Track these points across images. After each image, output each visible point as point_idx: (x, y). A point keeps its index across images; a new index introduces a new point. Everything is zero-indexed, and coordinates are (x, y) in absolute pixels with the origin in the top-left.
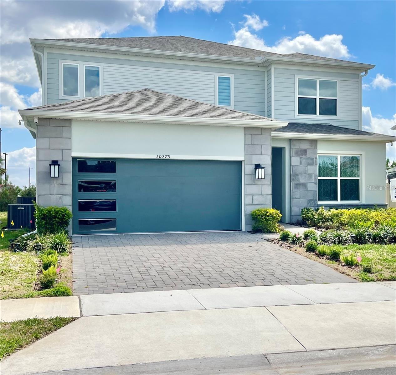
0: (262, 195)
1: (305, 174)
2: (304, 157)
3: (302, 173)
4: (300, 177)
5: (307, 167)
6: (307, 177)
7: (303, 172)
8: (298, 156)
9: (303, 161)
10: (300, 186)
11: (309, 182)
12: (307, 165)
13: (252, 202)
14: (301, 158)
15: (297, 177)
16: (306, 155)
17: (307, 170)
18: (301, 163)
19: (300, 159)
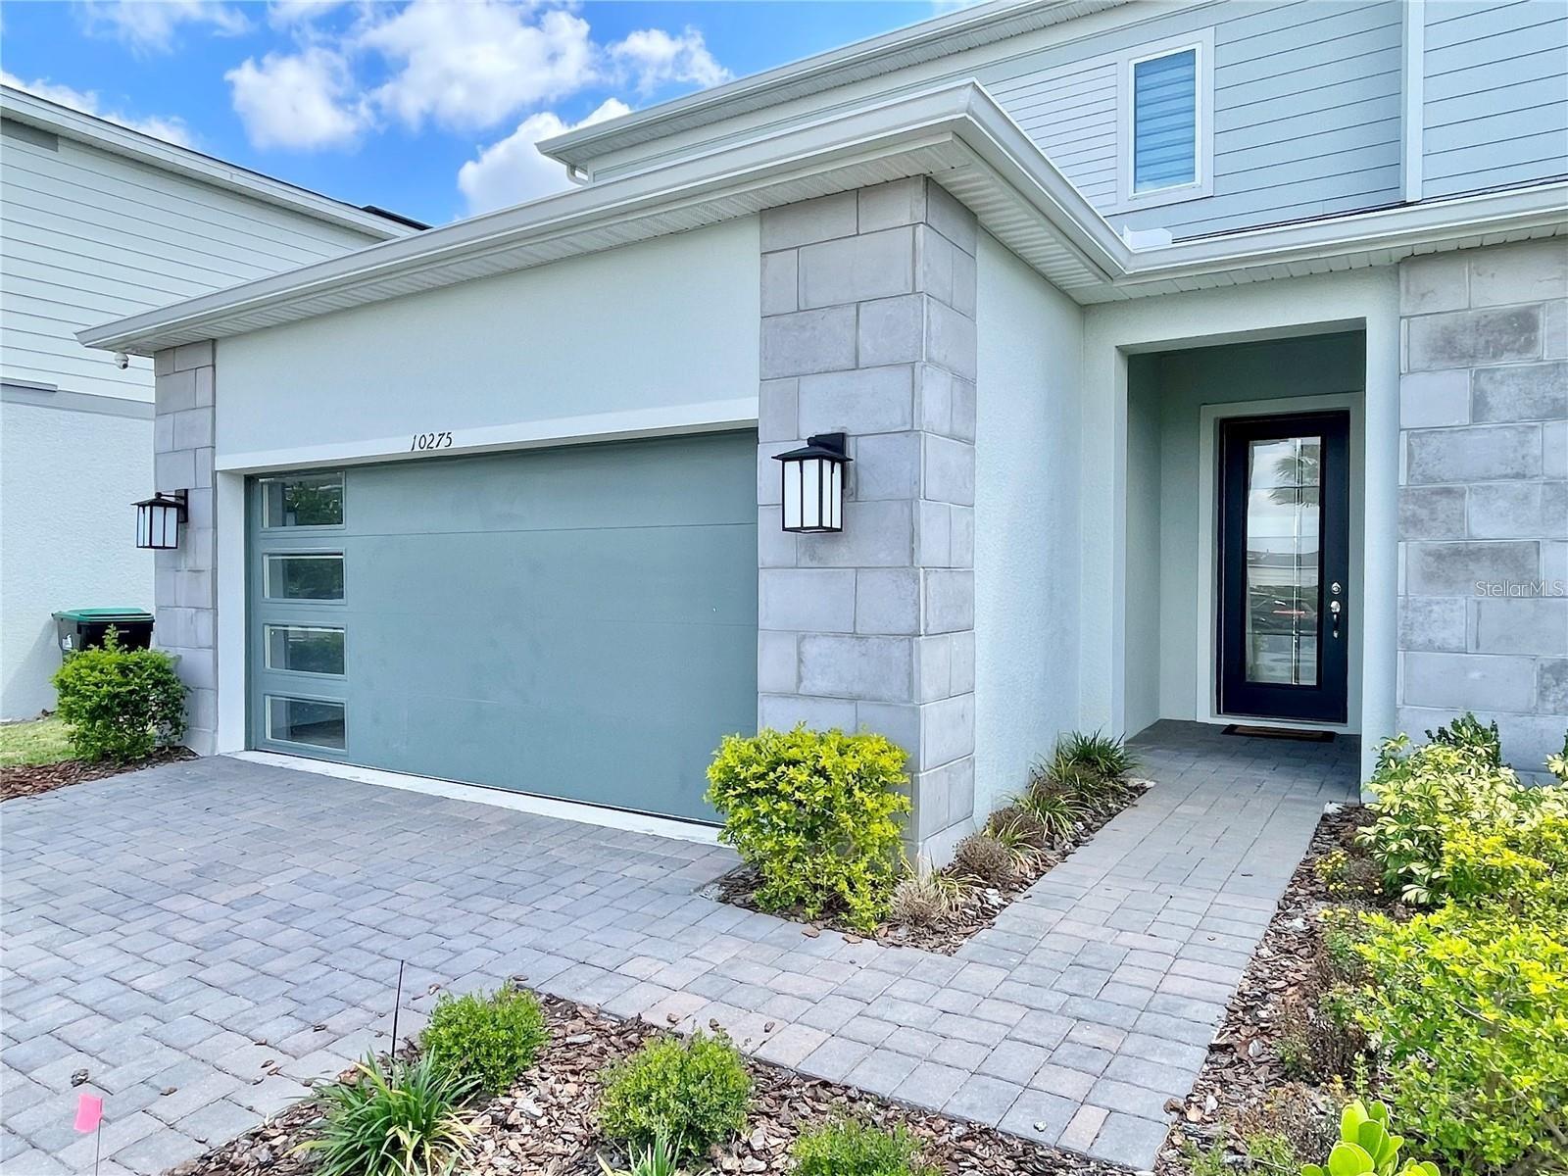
0: (854, 634)
1: (1518, 484)
2: (1509, 362)
3: (1489, 478)
4: (1471, 503)
5: (1535, 438)
6: (1537, 500)
7: (1498, 469)
8: (1452, 364)
9: (1503, 397)
10: (1472, 566)
11: (1556, 533)
12: (1543, 418)
13: (800, 679)
14: (1483, 379)
15: (1443, 503)
16: (1530, 345)
17: (1537, 452)
18: (1479, 407)
19: (1476, 378)
